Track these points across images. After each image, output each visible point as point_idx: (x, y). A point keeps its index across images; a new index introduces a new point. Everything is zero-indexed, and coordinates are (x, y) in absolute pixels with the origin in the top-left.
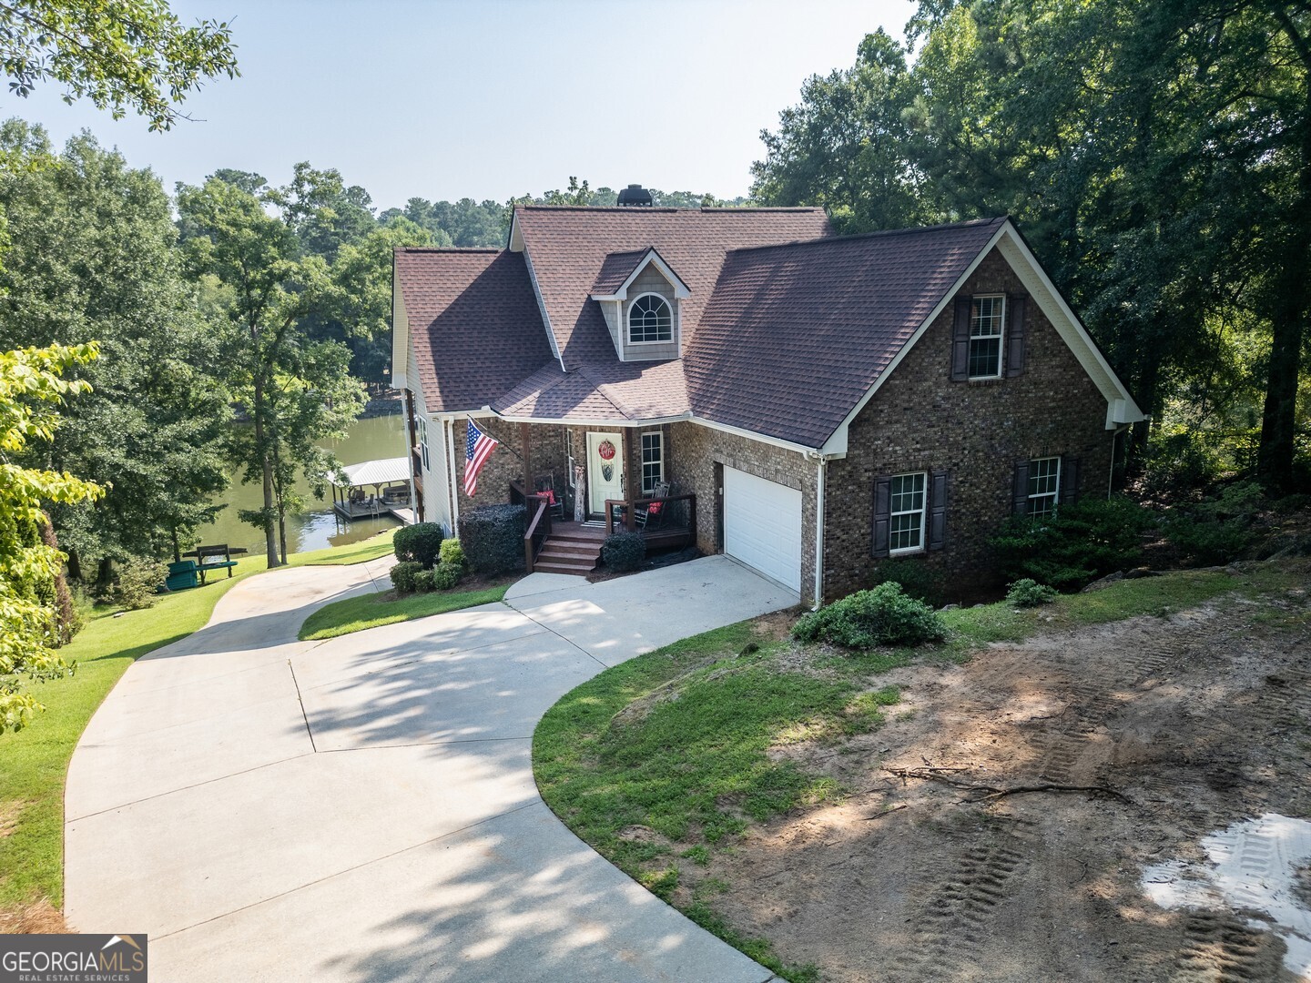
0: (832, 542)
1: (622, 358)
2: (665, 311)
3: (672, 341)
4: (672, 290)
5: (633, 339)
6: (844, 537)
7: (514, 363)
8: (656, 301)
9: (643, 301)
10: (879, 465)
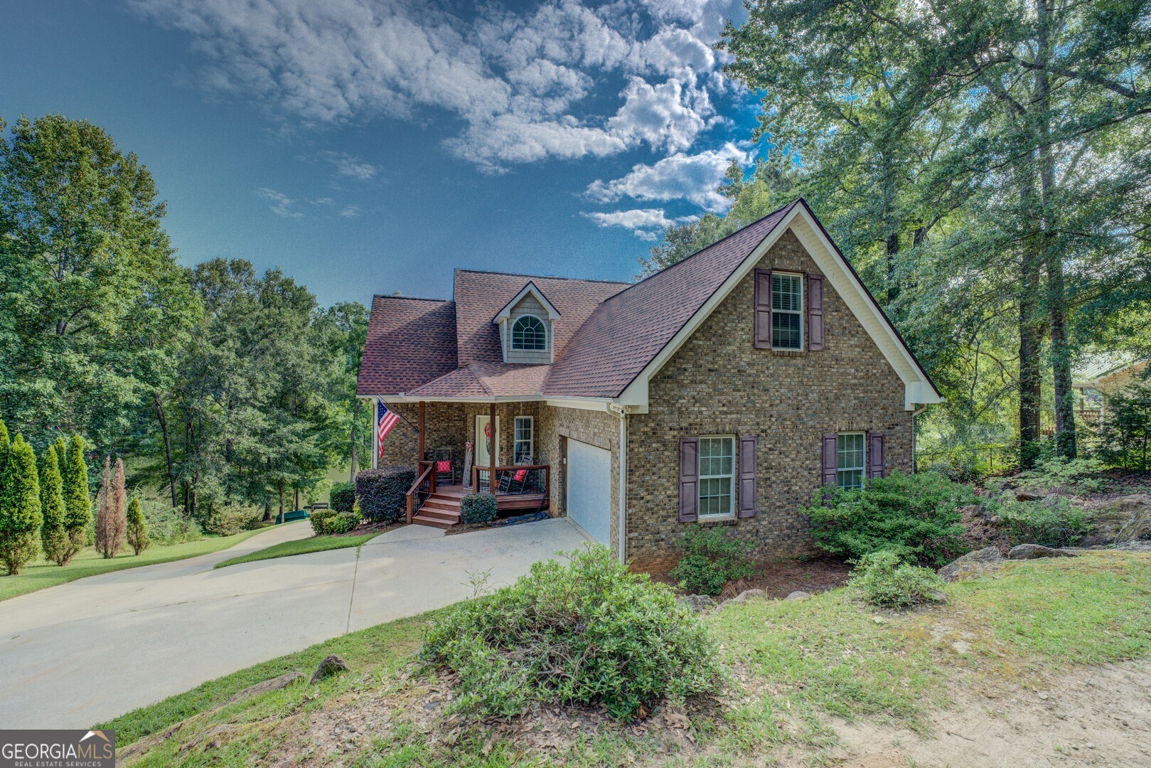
0: (634, 502)
1: (505, 361)
2: (540, 328)
3: (546, 350)
4: (547, 314)
5: (515, 347)
6: (649, 498)
7: (435, 366)
8: (534, 322)
9: (524, 320)
10: (684, 425)
